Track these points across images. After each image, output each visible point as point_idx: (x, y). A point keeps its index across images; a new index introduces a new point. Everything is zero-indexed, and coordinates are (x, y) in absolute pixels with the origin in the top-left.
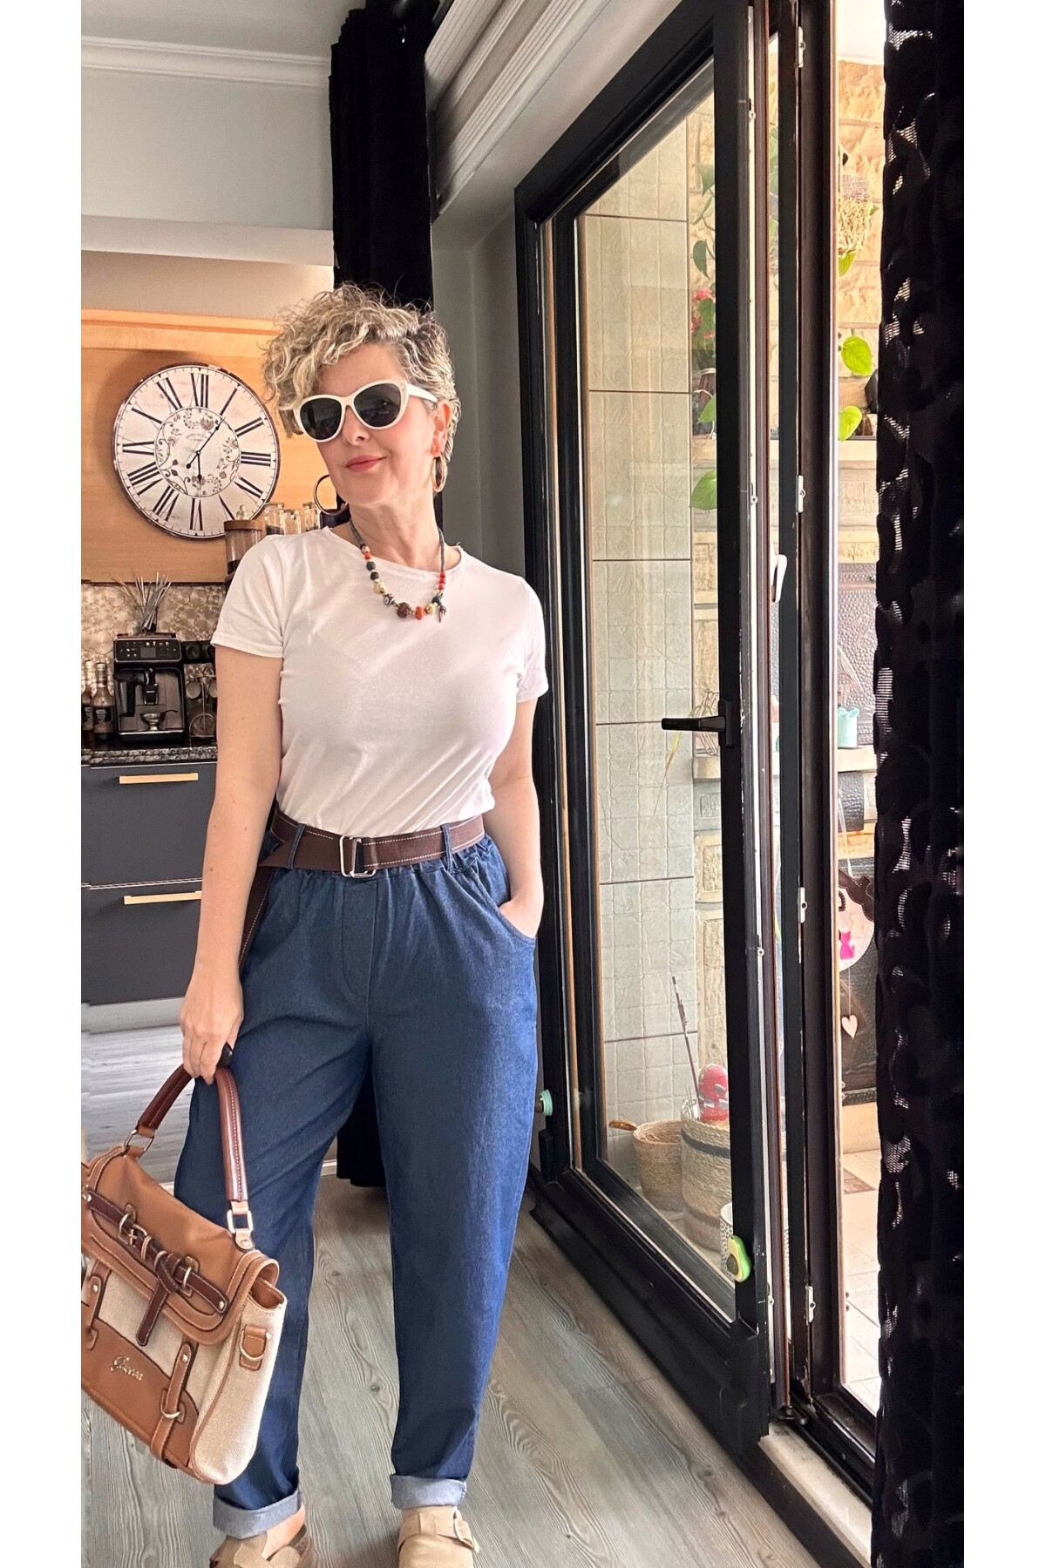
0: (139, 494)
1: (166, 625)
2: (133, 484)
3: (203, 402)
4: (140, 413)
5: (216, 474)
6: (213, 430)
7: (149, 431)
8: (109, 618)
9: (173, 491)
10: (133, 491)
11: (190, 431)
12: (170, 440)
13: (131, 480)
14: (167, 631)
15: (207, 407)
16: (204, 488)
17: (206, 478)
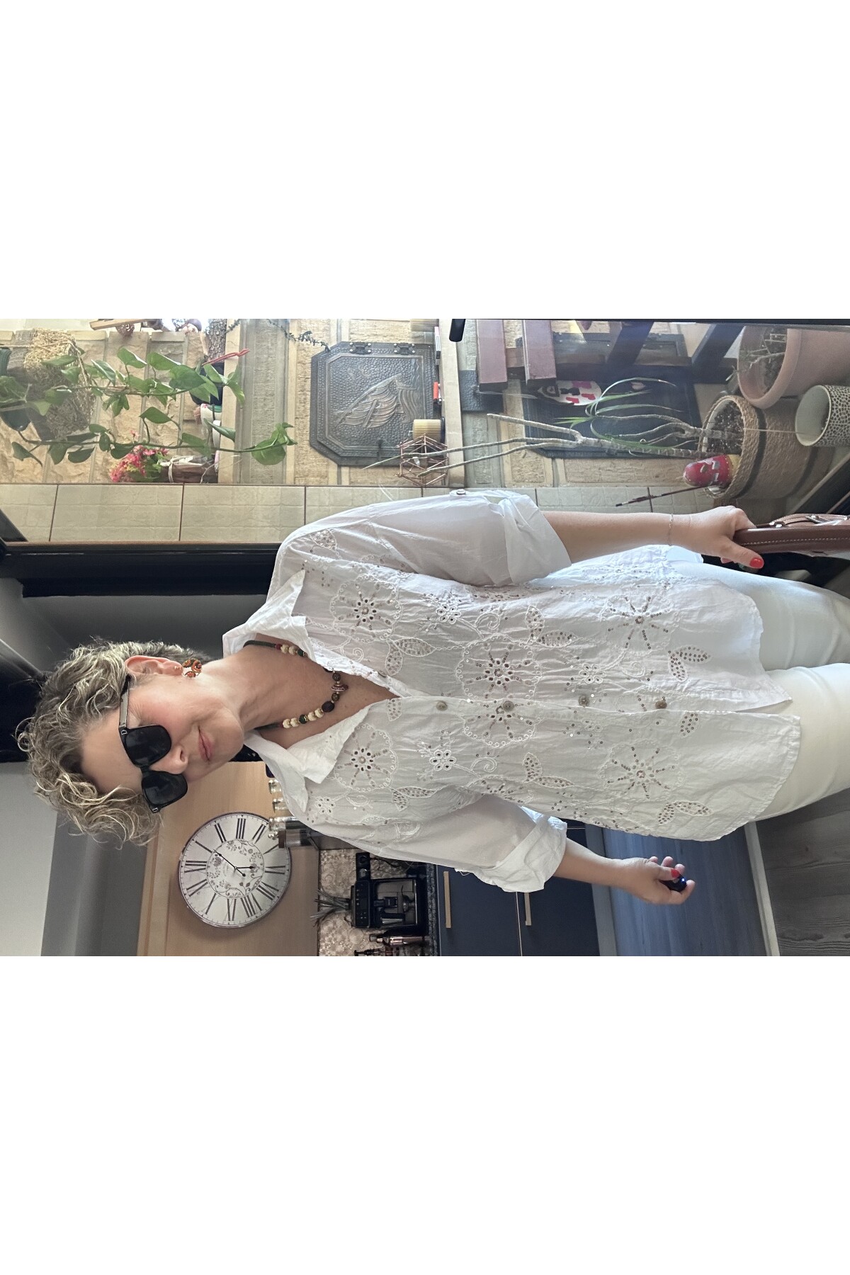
0: (261, 910)
1: (345, 892)
2: (255, 914)
3: (203, 865)
4: (208, 909)
5: (249, 856)
6: (222, 858)
7: (221, 903)
8: (340, 933)
9: (260, 886)
10: (259, 914)
11: (222, 873)
12: (227, 888)
13: (252, 915)
14: (350, 892)
15: (206, 862)
16: (259, 865)
17: (252, 863)
